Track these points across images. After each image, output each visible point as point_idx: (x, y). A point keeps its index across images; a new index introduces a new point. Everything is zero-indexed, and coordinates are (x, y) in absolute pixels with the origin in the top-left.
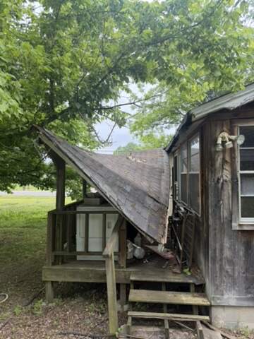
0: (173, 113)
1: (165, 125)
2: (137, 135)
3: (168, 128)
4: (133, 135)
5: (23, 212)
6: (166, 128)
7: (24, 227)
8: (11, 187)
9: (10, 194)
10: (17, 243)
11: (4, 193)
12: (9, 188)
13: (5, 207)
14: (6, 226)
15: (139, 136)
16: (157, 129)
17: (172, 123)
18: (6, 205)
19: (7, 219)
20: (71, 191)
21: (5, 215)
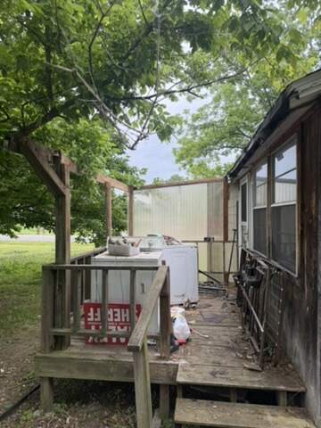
0: (232, 133)
1: (222, 151)
2: (185, 165)
3: (226, 154)
4: (179, 165)
5: (31, 263)
6: (223, 154)
7: (30, 284)
8: (16, 230)
9: (14, 239)
10: (16, 308)
11: (6, 237)
12: (12, 230)
13: (8, 256)
14: (6, 283)
15: (188, 167)
16: (211, 156)
17: (231, 148)
18: (11, 253)
19: (8, 272)
20: (95, 235)
21: (7, 267)
